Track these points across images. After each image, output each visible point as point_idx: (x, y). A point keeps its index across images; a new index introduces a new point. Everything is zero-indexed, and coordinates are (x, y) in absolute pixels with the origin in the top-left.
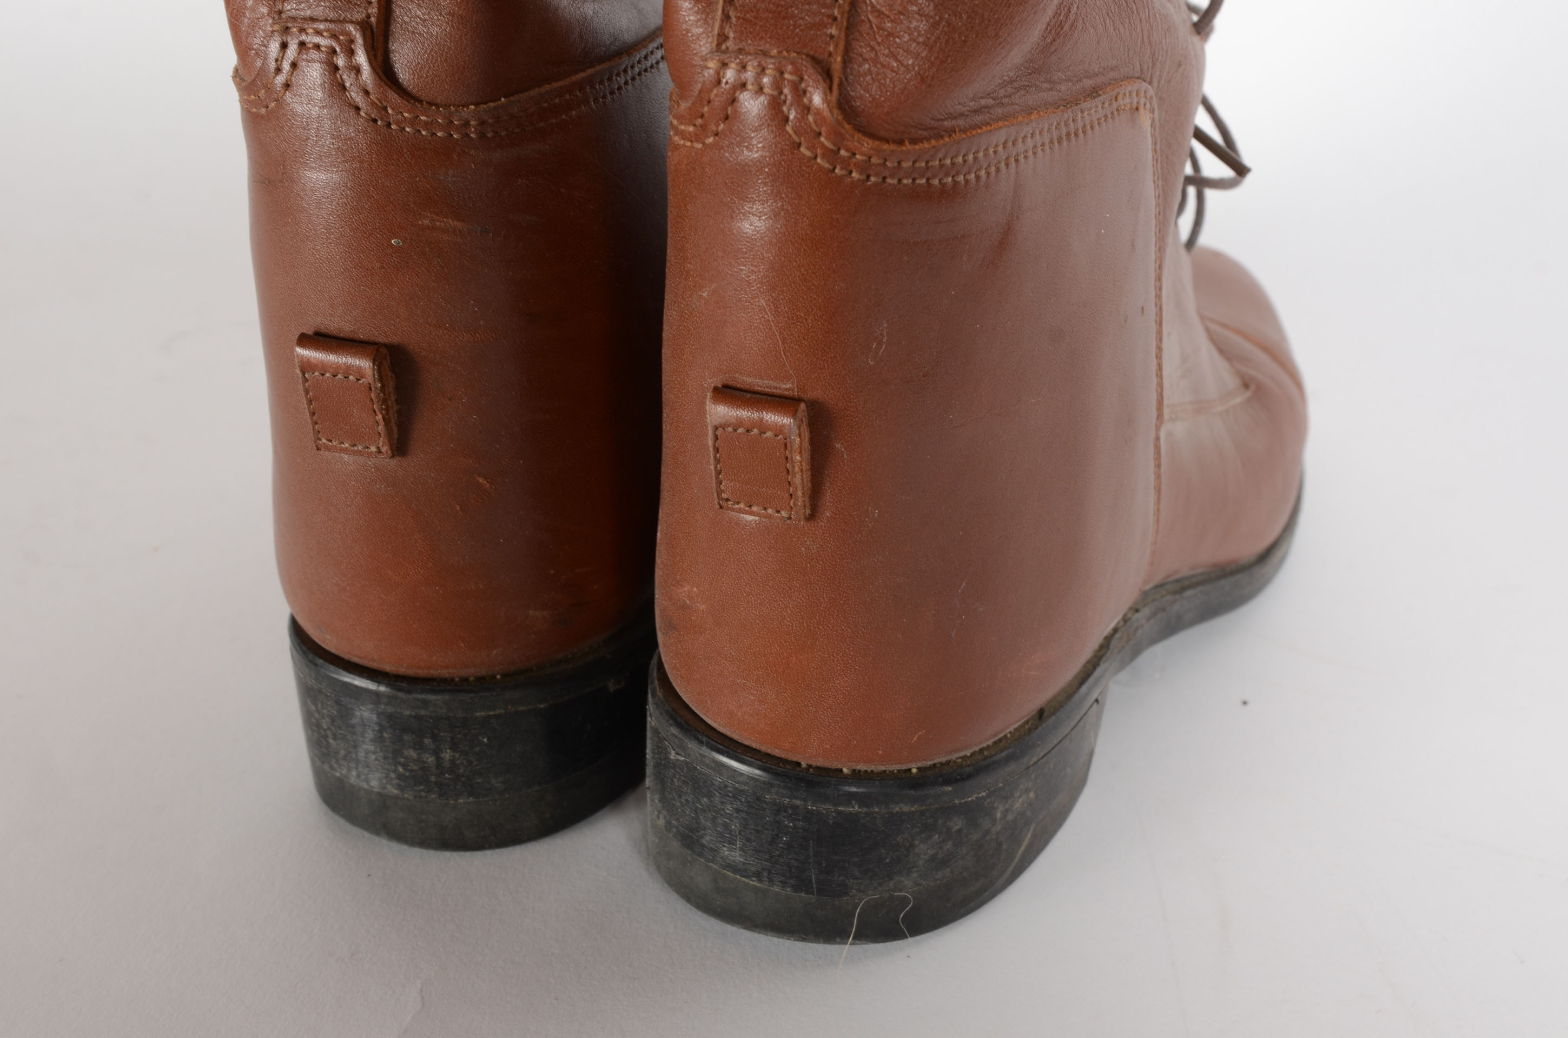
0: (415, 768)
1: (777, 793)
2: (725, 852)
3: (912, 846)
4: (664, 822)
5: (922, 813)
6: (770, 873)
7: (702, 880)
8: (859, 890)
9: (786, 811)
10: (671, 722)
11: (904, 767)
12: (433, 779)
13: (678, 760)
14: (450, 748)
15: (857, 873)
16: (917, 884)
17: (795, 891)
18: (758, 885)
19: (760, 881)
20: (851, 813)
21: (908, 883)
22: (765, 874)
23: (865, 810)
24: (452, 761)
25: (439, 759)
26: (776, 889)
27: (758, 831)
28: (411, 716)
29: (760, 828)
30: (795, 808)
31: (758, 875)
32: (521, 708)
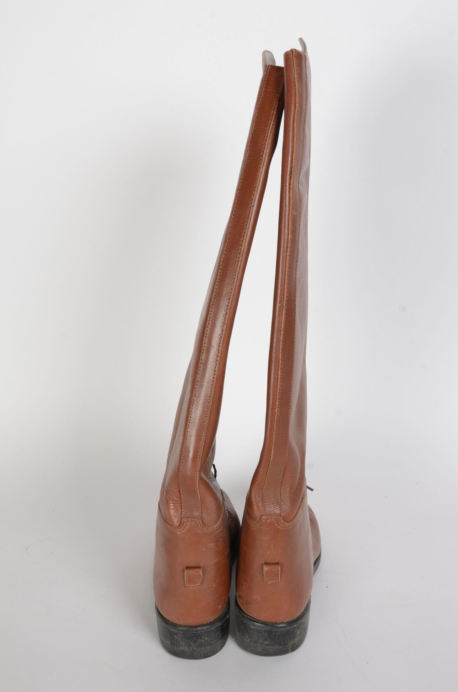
0: (200, 643)
1: (275, 629)
2: (265, 642)
3: (297, 632)
4: (249, 640)
5: (298, 626)
6: (274, 644)
7: (260, 649)
8: (289, 643)
9: (277, 632)
10: (250, 621)
11: (293, 618)
12: (203, 644)
13: (253, 628)
14: (207, 637)
15: (289, 640)
16: (297, 639)
17: (279, 646)
18: (272, 647)
19: (272, 646)
20: (288, 629)
21: (296, 639)
22: (273, 645)
23: (290, 628)
24: (207, 640)
25: (205, 640)
26: (276, 647)
27: (272, 637)
28: (200, 633)
29: (272, 636)
30: (278, 631)
31: (272, 645)
32: (218, 626)
